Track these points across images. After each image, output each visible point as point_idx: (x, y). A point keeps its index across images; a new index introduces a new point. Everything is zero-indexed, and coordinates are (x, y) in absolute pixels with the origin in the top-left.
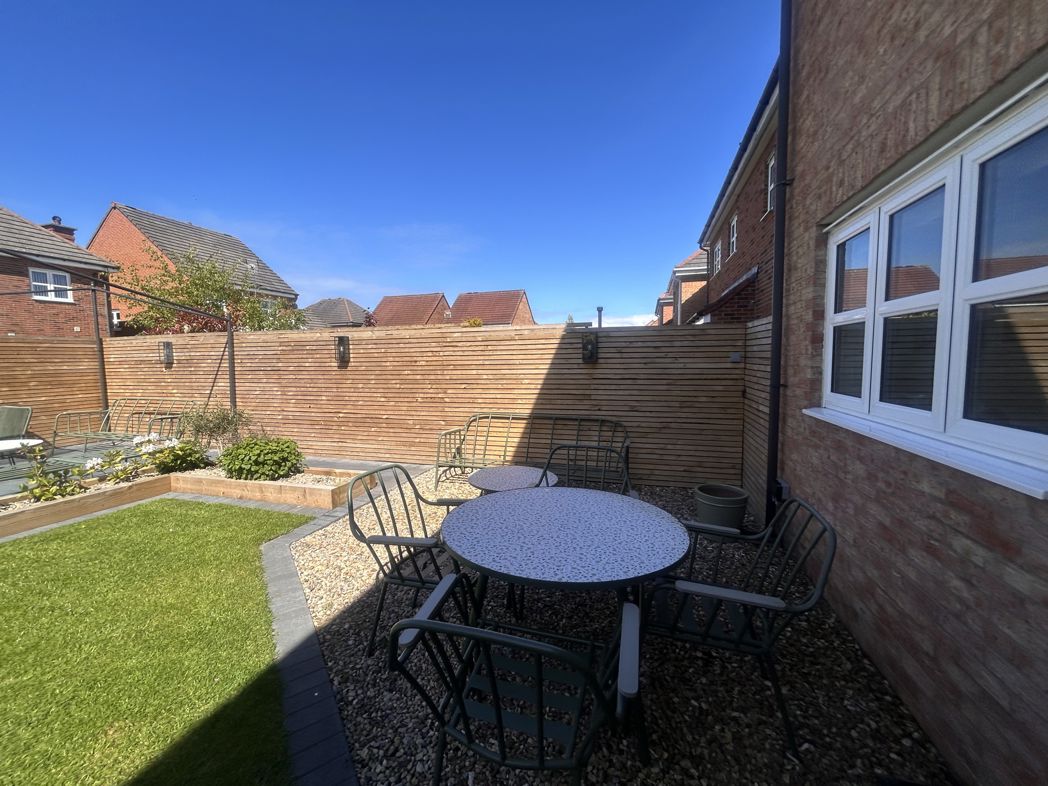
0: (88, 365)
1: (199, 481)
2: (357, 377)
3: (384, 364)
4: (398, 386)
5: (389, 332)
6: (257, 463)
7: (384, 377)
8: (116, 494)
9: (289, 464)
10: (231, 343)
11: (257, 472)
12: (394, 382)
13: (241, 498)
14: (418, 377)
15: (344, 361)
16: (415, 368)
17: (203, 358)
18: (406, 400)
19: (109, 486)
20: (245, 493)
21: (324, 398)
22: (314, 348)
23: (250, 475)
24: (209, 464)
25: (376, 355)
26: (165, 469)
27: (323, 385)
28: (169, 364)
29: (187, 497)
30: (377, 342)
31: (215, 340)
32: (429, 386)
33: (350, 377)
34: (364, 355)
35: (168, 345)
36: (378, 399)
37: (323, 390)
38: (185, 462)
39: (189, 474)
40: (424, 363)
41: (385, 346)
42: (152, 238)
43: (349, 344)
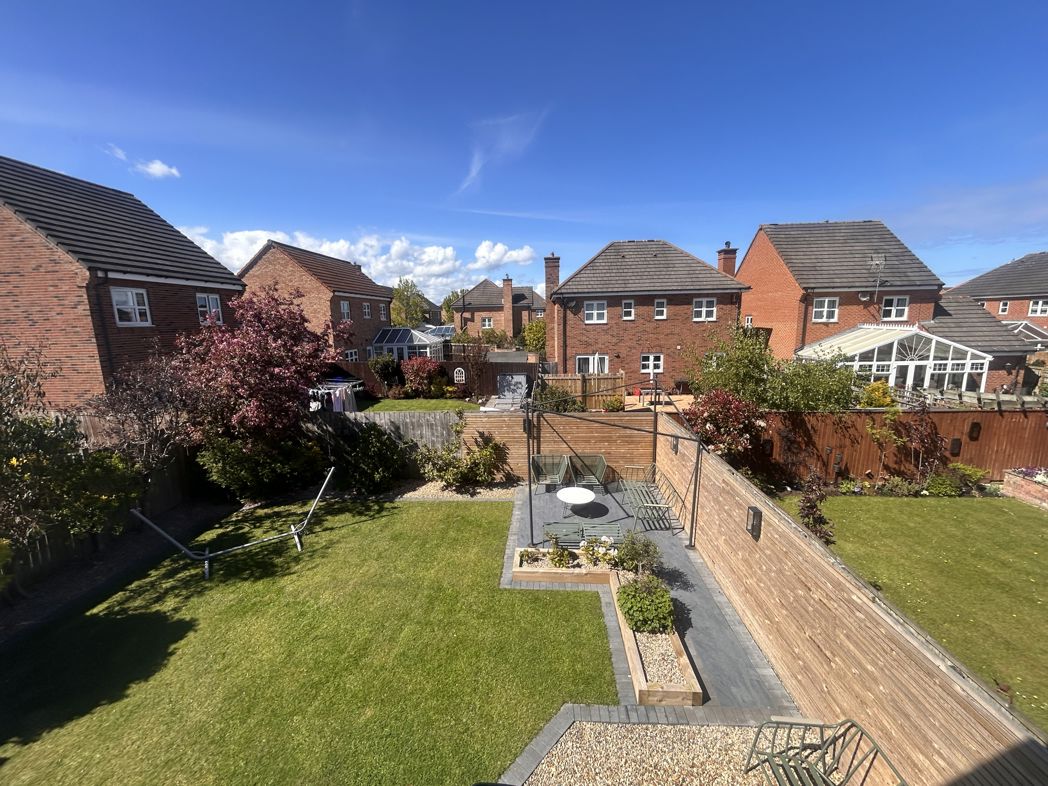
2: (763, 557)
3: (783, 564)
7: (781, 577)
12: (788, 591)
13: (620, 628)
14: (810, 609)
15: (756, 533)
16: (809, 597)
17: (689, 460)
21: (740, 554)
22: (740, 502)
25: (778, 549)
27: (741, 542)
28: (676, 452)
29: (606, 600)
30: (782, 536)
32: (818, 631)
33: (759, 552)
34: (771, 541)
37: (741, 546)
40: (816, 598)
41: (787, 547)
42: (783, 254)
43: (761, 519)
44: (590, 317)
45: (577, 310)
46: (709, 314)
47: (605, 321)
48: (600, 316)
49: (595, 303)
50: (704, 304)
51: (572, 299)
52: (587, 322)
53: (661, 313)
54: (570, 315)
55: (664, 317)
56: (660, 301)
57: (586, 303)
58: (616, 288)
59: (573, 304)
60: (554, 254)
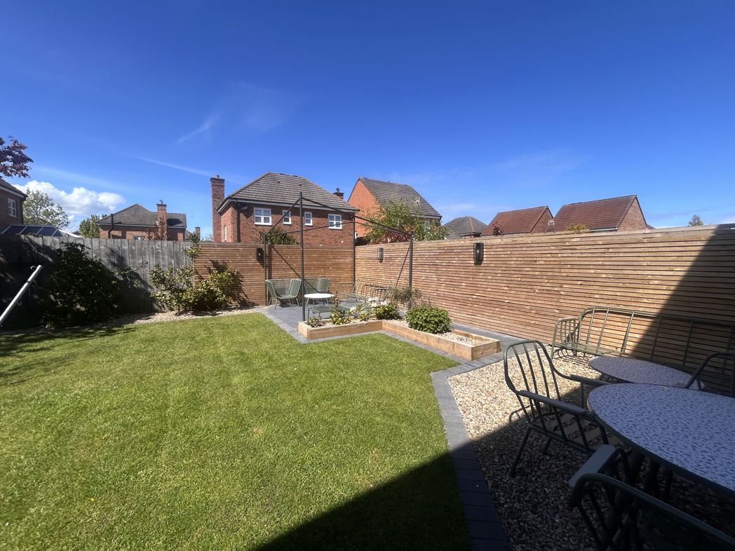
0: (349, 260)
1: (395, 327)
2: (488, 271)
3: (509, 262)
4: (519, 279)
5: (514, 239)
6: (426, 322)
7: (508, 272)
8: (361, 326)
9: (443, 325)
10: (411, 248)
11: (425, 327)
12: (516, 276)
13: (416, 341)
14: (537, 273)
15: (479, 260)
16: (535, 266)
17: (397, 257)
18: (525, 290)
19: (358, 321)
20: (418, 338)
21: (464, 284)
22: (459, 251)
23: (422, 328)
24: (399, 318)
25: (503, 256)
26: (380, 317)
27: (464, 276)
28: (381, 260)
29: (390, 335)
30: (505, 246)
31: (403, 246)
32: (546, 281)
33: (483, 271)
34: (495, 256)
35: (382, 250)
36: (503, 288)
37: (464, 279)
38: (388, 314)
39: (390, 322)
40: (542, 262)
41: (511, 249)
42: (373, 193)
43: (483, 248)
44: (258, 219)
45: (249, 213)
46: (338, 225)
47: (270, 224)
48: (266, 220)
49: (262, 209)
50: (335, 218)
51: (244, 204)
52: (256, 223)
53: (309, 221)
54: (242, 216)
55: (311, 224)
56: (309, 213)
57: (255, 209)
58: (277, 199)
59: (246, 208)
60: (218, 176)
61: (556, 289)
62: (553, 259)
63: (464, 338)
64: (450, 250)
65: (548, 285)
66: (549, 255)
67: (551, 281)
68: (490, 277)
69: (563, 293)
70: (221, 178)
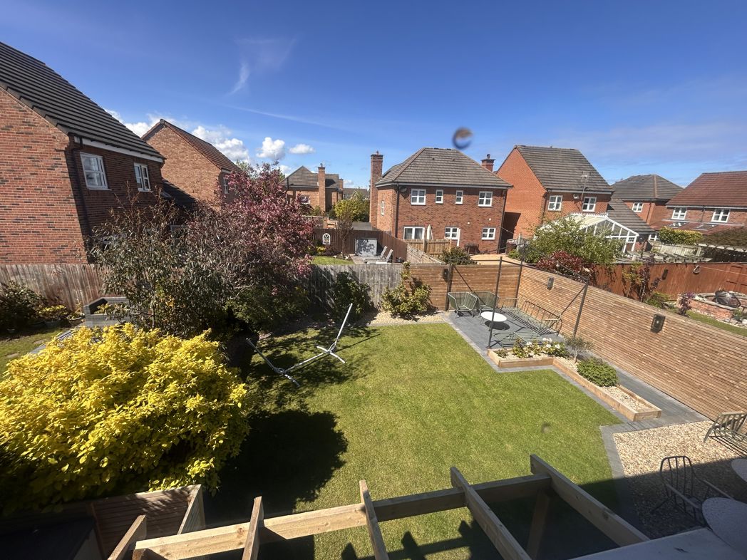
0: (515, 276)
2: (664, 341)
3: (688, 342)
4: (695, 359)
5: (699, 326)
7: (686, 350)
10: (585, 290)
11: (594, 380)
12: (692, 355)
14: (716, 362)
15: (657, 328)
16: (715, 356)
17: (568, 292)
18: (699, 370)
21: (636, 341)
22: (638, 313)
23: (592, 380)
24: (569, 357)
25: (684, 335)
26: (551, 353)
27: (637, 335)
30: (688, 328)
31: (577, 285)
32: (723, 372)
33: (659, 338)
34: (675, 331)
35: (552, 279)
36: (676, 360)
37: (637, 337)
40: (724, 356)
41: (694, 333)
42: (531, 166)
43: (664, 321)
44: (415, 200)
45: (406, 195)
46: (488, 202)
47: (424, 204)
48: (421, 200)
49: (419, 190)
50: (486, 195)
51: (404, 187)
52: (412, 204)
53: (459, 200)
54: (401, 198)
55: (461, 203)
56: (460, 191)
57: (412, 190)
58: (433, 181)
59: (405, 190)
60: (378, 152)
61: (731, 381)
62: (736, 357)
63: (628, 396)
64: (628, 308)
65: (724, 375)
66: (733, 353)
67: (728, 373)
68: (665, 346)
69: (737, 387)
70: (379, 154)
